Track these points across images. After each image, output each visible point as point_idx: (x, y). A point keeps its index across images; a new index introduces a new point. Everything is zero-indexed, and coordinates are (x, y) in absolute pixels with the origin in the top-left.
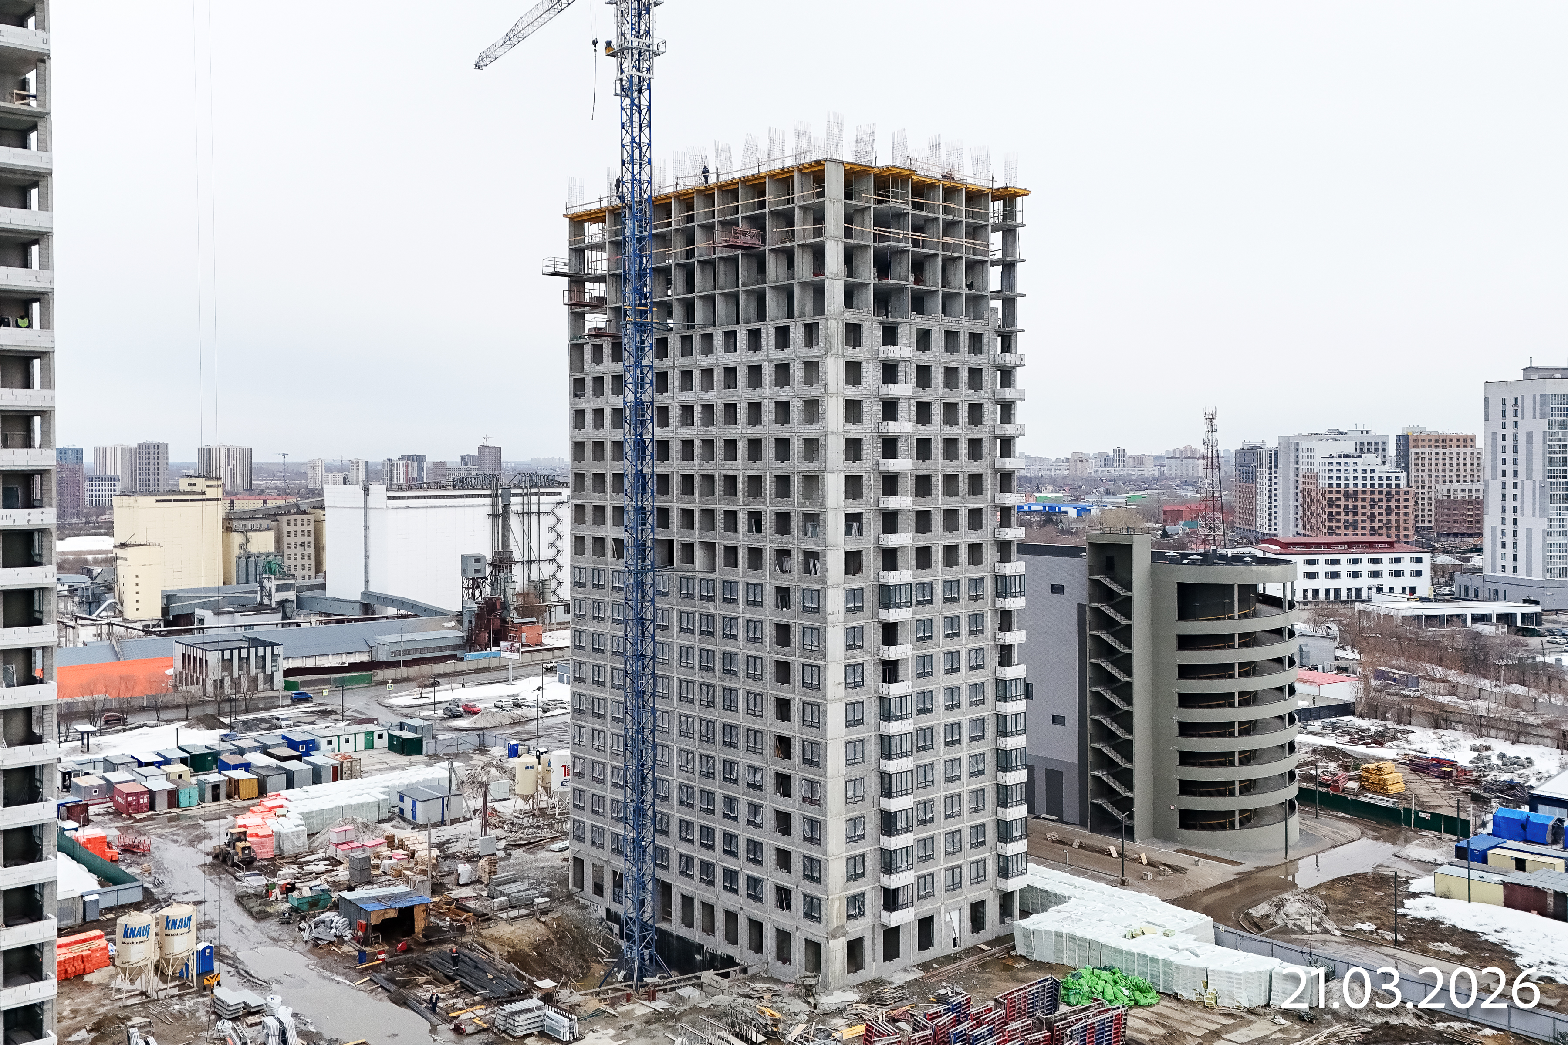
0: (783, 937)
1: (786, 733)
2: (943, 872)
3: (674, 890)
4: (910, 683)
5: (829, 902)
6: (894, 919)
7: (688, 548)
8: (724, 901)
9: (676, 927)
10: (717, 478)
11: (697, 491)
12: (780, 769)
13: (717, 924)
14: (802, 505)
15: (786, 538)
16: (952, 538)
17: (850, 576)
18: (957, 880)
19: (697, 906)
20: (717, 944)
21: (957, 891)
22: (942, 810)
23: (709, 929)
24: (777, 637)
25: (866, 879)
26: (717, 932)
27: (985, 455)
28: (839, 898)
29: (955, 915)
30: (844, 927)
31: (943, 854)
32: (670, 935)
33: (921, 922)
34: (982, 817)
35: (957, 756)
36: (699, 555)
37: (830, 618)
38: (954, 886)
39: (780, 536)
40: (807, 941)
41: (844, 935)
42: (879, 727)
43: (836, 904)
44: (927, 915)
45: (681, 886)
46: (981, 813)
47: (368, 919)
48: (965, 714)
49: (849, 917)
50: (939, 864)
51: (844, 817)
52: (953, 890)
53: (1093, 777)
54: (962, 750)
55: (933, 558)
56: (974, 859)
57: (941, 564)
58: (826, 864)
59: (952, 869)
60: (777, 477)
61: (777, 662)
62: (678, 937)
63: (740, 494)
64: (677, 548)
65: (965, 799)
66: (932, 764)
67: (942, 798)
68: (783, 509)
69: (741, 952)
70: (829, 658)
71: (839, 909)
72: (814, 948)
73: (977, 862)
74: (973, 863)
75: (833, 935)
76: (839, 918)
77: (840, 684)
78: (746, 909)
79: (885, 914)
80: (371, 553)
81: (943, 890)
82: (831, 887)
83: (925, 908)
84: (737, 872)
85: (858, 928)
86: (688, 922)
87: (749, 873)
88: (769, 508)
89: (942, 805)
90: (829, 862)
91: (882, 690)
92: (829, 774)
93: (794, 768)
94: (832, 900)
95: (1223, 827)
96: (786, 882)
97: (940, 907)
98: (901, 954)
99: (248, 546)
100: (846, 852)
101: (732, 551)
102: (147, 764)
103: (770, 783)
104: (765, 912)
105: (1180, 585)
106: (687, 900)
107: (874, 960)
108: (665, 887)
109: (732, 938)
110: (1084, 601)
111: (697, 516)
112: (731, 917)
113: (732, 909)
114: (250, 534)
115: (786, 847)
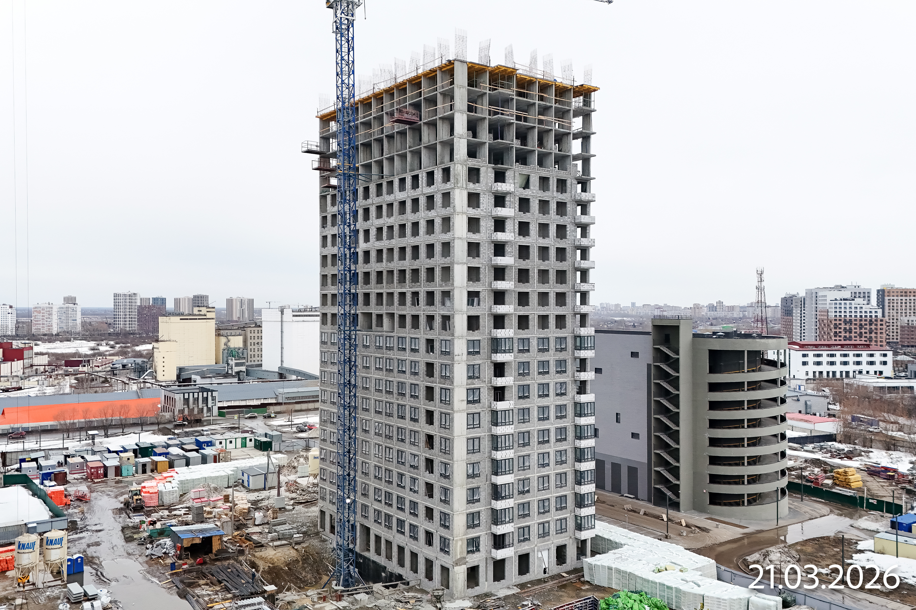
0: (429, 563)
1: (432, 433)
2: (536, 525)
3: (371, 532)
4: (512, 402)
5: (454, 542)
6: (500, 554)
7: (380, 317)
8: (398, 540)
9: (372, 555)
10: (395, 272)
11: (384, 281)
12: (428, 456)
13: (393, 554)
14: (441, 286)
15: (432, 308)
16: (544, 311)
17: (471, 332)
18: (546, 530)
19: (383, 542)
20: (393, 567)
21: (546, 538)
22: (536, 485)
23: (389, 557)
24: (427, 371)
25: (481, 528)
26: (393, 559)
27: (567, 258)
28: (461, 540)
29: (545, 554)
30: (465, 558)
31: (536, 514)
32: (369, 560)
33: (520, 557)
34: (564, 491)
35: (547, 450)
36: (386, 321)
37: (456, 358)
38: (544, 534)
39: (428, 307)
40: (442, 567)
41: (465, 564)
43: (460, 543)
44: (524, 552)
45: (375, 529)
46: (564, 488)
47: (182, 544)
48: (552, 424)
49: (468, 552)
50: (533, 520)
51: (465, 487)
52: (544, 537)
53: (655, 471)
54: (550, 447)
55: (531, 323)
56: (559, 517)
57: (536, 327)
58: (453, 517)
59: (543, 523)
60: (427, 269)
61: (427, 387)
62: (374, 562)
63: (407, 281)
64: (374, 317)
65: (552, 478)
66: (529, 456)
67: (536, 478)
68: (430, 289)
69: (406, 572)
70: (455, 384)
71: (461, 547)
72: (445, 570)
73: (561, 520)
74: (558, 520)
75: (457, 563)
76: (461, 553)
77: (463, 401)
78: (410, 546)
79: (493, 550)
80: (285, 346)
81: (536, 537)
82: (455, 532)
83: (524, 548)
84: (404, 521)
85: (474, 560)
86: (378, 552)
87: (411, 522)
88: (423, 289)
89: (536, 482)
90: (455, 516)
91: (492, 405)
92: (455, 459)
93: (435, 455)
94: (457, 541)
95: (738, 504)
96: (431, 528)
97: (534, 548)
98: (506, 577)
99: (229, 344)
100: (466, 510)
101: (403, 317)
102: (114, 452)
103: (422, 465)
104: (419, 547)
105: (710, 351)
106: (378, 538)
107: (486, 581)
108: (367, 530)
109: (401, 563)
110: (651, 362)
111: (385, 296)
112: (401, 549)
113: (401, 545)
114: (230, 337)
115: (431, 506)
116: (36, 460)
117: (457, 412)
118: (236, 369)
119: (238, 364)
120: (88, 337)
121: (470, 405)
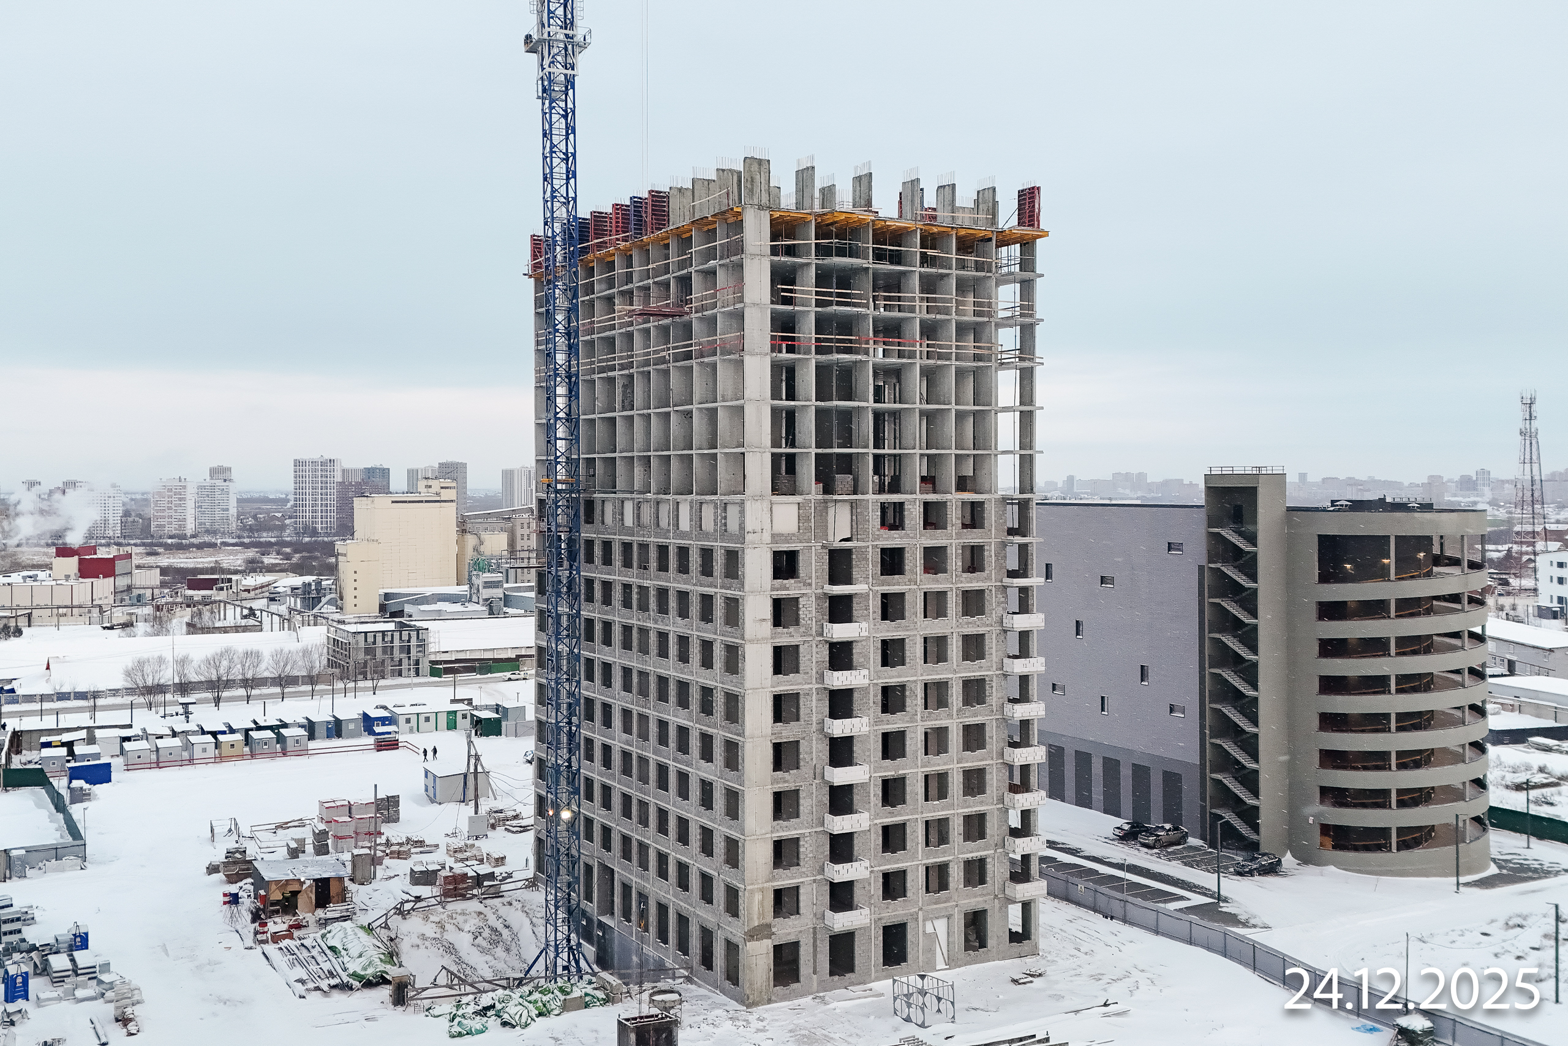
0: (706, 935)
2: (920, 869)
3: (616, 876)
4: (864, 625)
5: (746, 893)
6: (842, 921)
8: (658, 892)
9: (617, 923)
12: (704, 728)
13: (650, 918)
18: (943, 880)
19: (634, 896)
21: (944, 893)
22: (920, 789)
23: (644, 925)
24: (703, 566)
25: (802, 869)
26: (650, 928)
28: (762, 890)
29: (941, 926)
30: (769, 926)
31: (921, 846)
32: (612, 932)
33: (887, 930)
34: (981, 803)
35: (944, 723)
38: (939, 887)
40: (728, 942)
41: (770, 937)
42: (821, 678)
43: (758, 897)
44: (896, 921)
45: (621, 872)
46: (980, 798)
48: (955, 672)
49: (778, 914)
50: (914, 857)
52: (937, 891)
53: (1212, 780)
54: (950, 716)
56: (969, 856)
58: (744, 845)
59: (936, 866)
61: (702, 595)
65: (956, 778)
66: (905, 731)
67: (920, 776)
69: (670, 955)
70: (747, 588)
71: (762, 903)
72: (732, 948)
74: (966, 860)
75: (755, 934)
76: (762, 915)
77: (766, 620)
78: (676, 902)
79: (829, 913)
81: (922, 892)
82: (750, 874)
83: (895, 912)
84: (668, 856)
85: (787, 929)
86: (626, 915)
87: (678, 856)
89: (920, 784)
90: (747, 844)
91: (826, 631)
92: (747, 733)
93: (717, 725)
94: (752, 892)
95: (1379, 848)
96: (709, 867)
97: (917, 914)
98: (857, 968)
99: (482, 548)
100: (772, 832)
102: (209, 733)
103: (696, 746)
104: (691, 905)
105: (1321, 538)
106: (626, 888)
107: (815, 972)
108: (608, 872)
109: (663, 937)
110: (1203, 561)
112: (663, 910)
113: (664, 901)
114: (485, 536)
115: (710, 824)
116: (69, 745)
117: (751, 641)
118: (486, 593)
119: (489, 585)
120: (247, 540)
121: (780, 629)
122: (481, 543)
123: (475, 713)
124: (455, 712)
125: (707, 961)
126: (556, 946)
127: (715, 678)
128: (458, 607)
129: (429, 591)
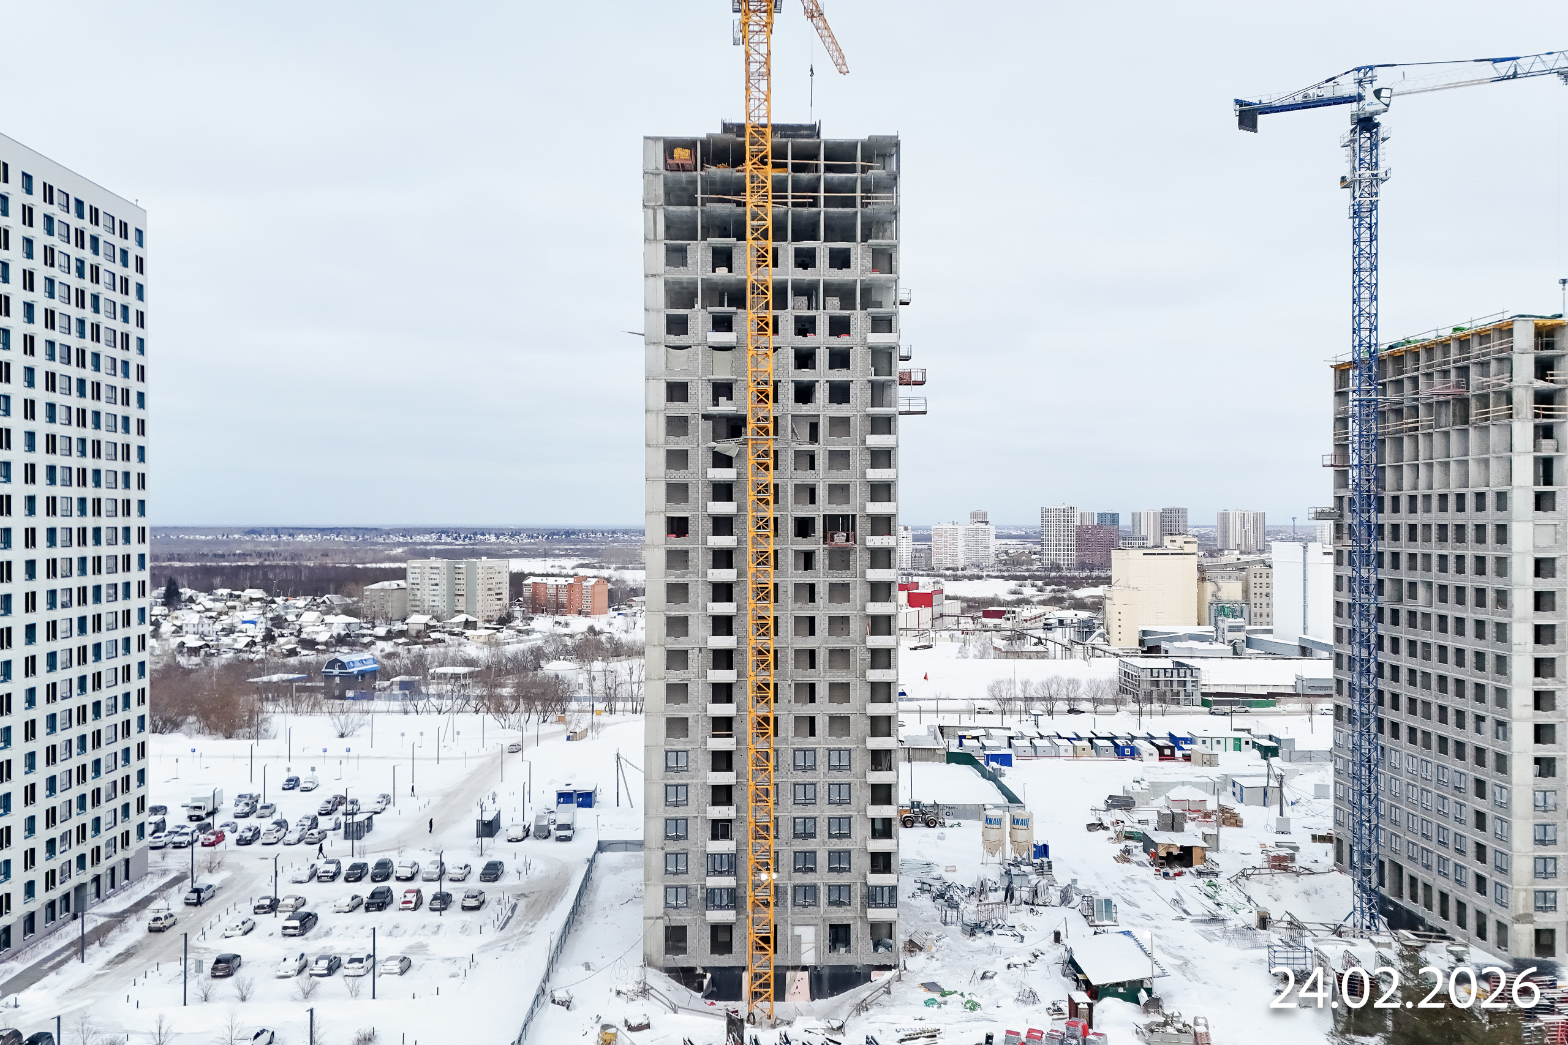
0: (1481, 916)
1: (1482, 745)
3: (1404, 871)
5: (1514, 890)
7: (1413, 585)
8: (1440, 884)
9: (1406, 903)
10: (1433, 527)
11: (1419, 538)
12: (1478, 776)
13: (1434, 902)
14: (1495, 550)
15: (1483, 578)
17: (1540, 613)
19: (1420, 886)
20: (1433, 918)
23: (1428, 905)
24: (1476, 663)
25: (1558, 880)
26: (1434, 909)
28: (1526, 890)
30: (1531, 915)
32: (1402, 908)
36: (1421, 591)
37: (1515, 648)
39: (1477, 577)
40: (1499, 923)
41: (1532, 922)
43: (1522, 895)
45: (1409, 869)
49: (1538, 908)
51: (1532, 822)
58: (1512, 858)
60: (1476, 525)
61: (1476, 684)
62: (1409, 912)
63: (1450, 541)
64: (1405, 586)
68: (1480, 553)
69: (1450, 926)
70: (1513, 682)
71: (1525, 899)
72: (1501, 927)
75: (1518, 919)
76: (1526, 907)
77: (1528, 706)
78: (1455, 893)
80: (1309, 602)
82: (1516, 877)
84: (1448, 860)
85: (1546, 920)
86: (1414, 898)
87: (1456, 861)
88: (1470, 551)
90: (1516, 858)
92: (1514, 782)
93: (1489, 774)
94: (1518, 890)
96: (1483, 871)
99: (1220, 594)
100: (1534, 851)
101: (1443, 588)
103: (1471, 787)
104: (1468, 895)
106: (1413, 880)
108: (1399, 869)
109: (1444, 914)
111: (1419, 558)
112: (1444, 897)
113: (1445, 891)
114: (1221, 583)
115: (1482, 842)
116: (978, 739)
117: (1517, 720)
118: (1230, 636)
119: (1232, 629)
120: (1006, 574)
121: (1539, 712)
122: (1219, 589)
123: (1256, 740)
124: (1239, 739)
125: (1481, 933)
126: (1362, 912)
127: (1487, 740)
128: (1205, 646)
129: (1181, 630)
